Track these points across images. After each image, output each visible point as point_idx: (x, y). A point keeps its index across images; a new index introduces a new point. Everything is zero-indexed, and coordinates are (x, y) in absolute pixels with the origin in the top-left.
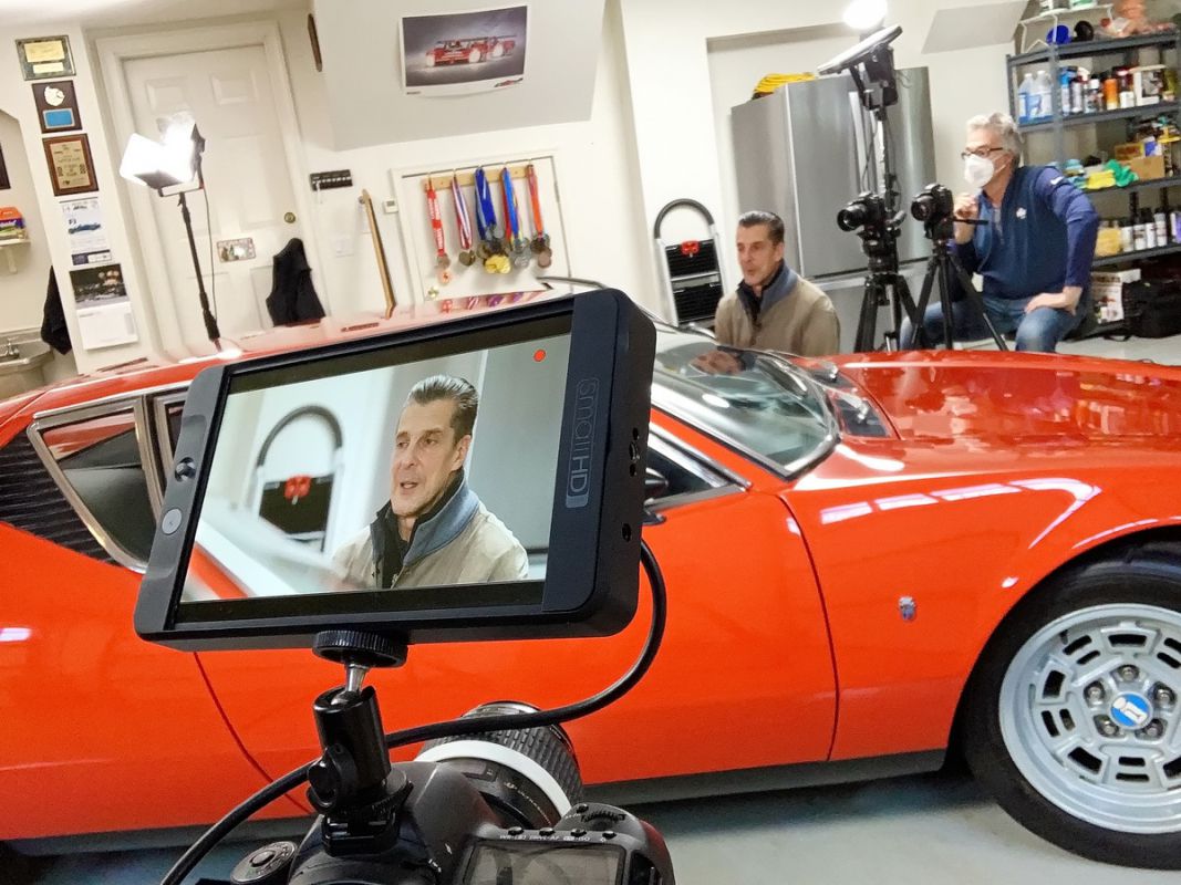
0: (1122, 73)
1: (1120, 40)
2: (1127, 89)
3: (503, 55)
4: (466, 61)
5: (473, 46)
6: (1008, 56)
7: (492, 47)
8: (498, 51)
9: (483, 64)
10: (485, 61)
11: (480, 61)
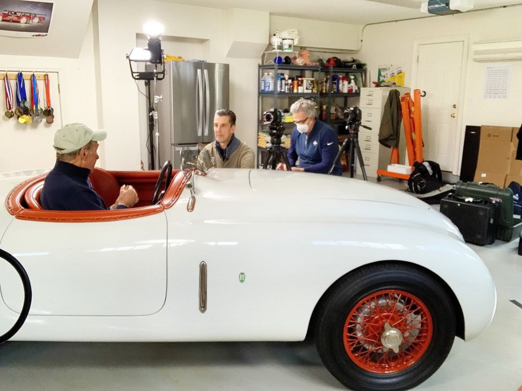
0: (300, 79)
1: (300, 66)
2: (301, 85)
3: (38, 23)
4: (19, 22)
5: (23, 16)
6: (259, 64)
7: (33, 18)
8: (36, 20)
9: (27, 25)
10: (29, 23)
11: (26, 23)
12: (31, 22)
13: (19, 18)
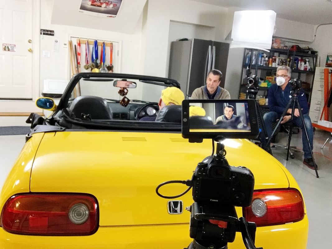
0: (274, 58)
2: (274, 62)
4: (101, 6)
8: (111, 6)
9: (105, 9)
12: (108, 7)
13: (102, 3)
